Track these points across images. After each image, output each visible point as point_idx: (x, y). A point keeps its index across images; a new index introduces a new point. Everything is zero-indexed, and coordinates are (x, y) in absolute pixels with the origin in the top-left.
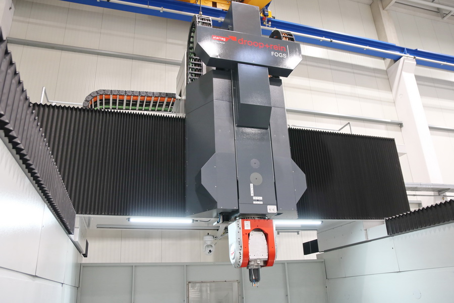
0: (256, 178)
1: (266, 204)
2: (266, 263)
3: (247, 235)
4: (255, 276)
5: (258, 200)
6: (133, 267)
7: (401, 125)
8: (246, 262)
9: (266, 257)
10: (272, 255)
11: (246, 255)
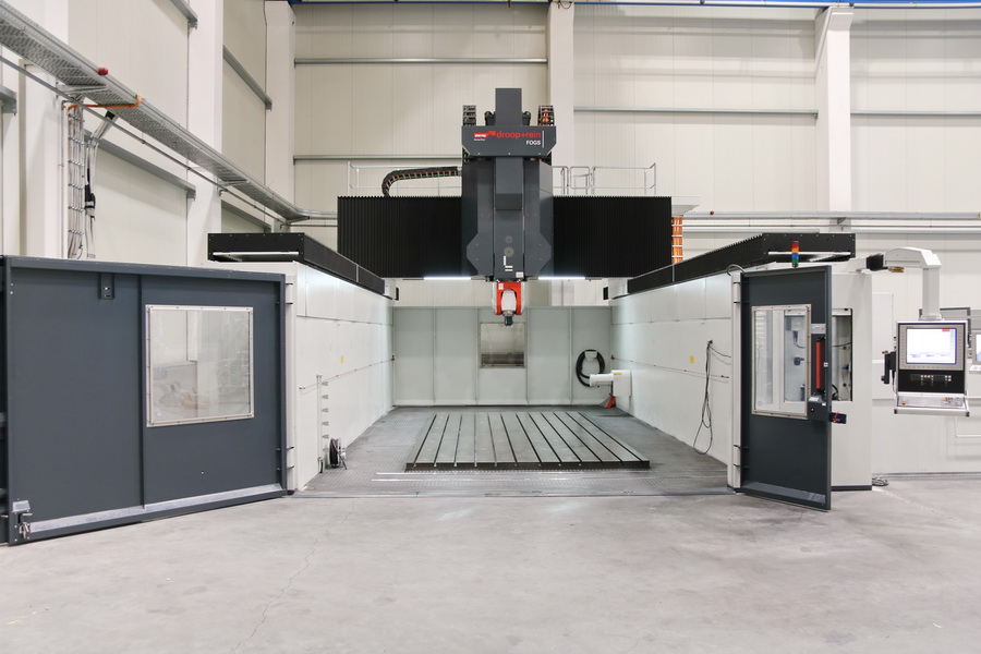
0: (508, 252)
1: (516, 270)
2: (515, 313)
3: (500, 294)
4: (509, 321)
5: (508, 269)
6: (434, 310)
7: (815, 115)
8: (500, 312)
9: (515, 309)
10: (519, 307)
11: (499, 307)
